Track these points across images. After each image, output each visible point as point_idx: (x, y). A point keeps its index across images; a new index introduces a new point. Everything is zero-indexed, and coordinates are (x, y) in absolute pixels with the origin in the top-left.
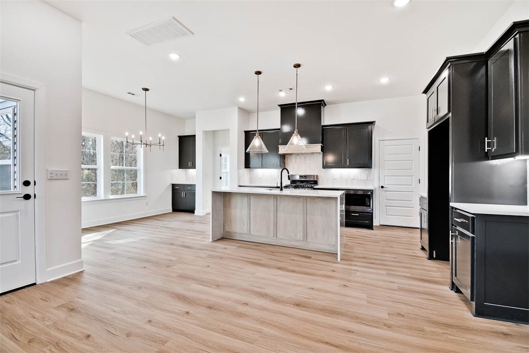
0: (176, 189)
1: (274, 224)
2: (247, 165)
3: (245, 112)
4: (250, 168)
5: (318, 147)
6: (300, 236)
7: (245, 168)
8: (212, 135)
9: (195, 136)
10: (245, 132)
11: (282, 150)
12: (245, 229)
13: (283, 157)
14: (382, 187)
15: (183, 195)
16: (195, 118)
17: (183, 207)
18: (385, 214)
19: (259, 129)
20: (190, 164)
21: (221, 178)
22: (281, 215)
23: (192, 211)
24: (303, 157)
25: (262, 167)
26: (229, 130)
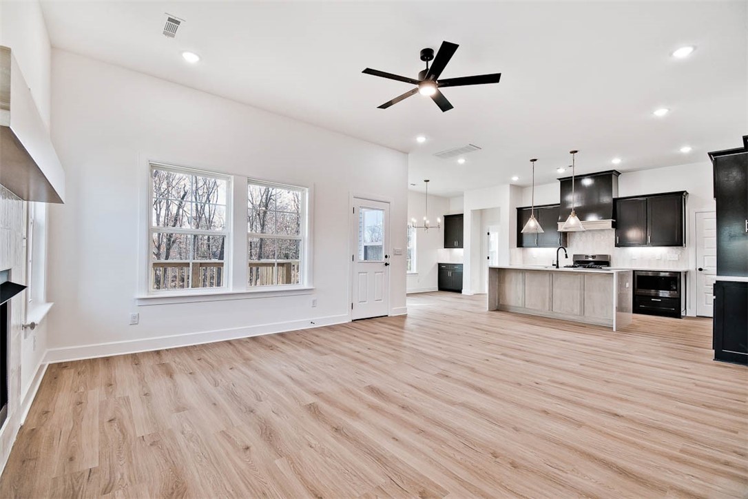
0: (442, 269)
1: (550, 298)
2: (520, 244)
3: (518, 189)
4: (522, 247)
5: (609, 223)
6: (577, 310)
7: (518, 247)
8: (481, 214)
9: (463, 214)
10: (517, 208)
11: (562, 227)
12: (520, 303)
13: (565, 235)
14: (701, 270)
15: (450, 274)
16: (463, 195)
17: (450, 286)
18: (704, 303)
19: (534, 205)
20: (456, 243)
21: (488, 258)
22: (557, 291)
23: (460, 291)
24: (590, 234)
25: (538, 245)
26: (499, 208)
